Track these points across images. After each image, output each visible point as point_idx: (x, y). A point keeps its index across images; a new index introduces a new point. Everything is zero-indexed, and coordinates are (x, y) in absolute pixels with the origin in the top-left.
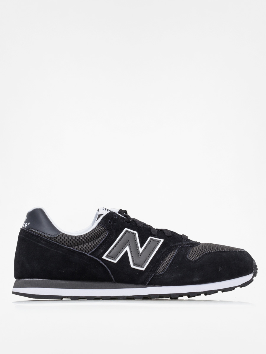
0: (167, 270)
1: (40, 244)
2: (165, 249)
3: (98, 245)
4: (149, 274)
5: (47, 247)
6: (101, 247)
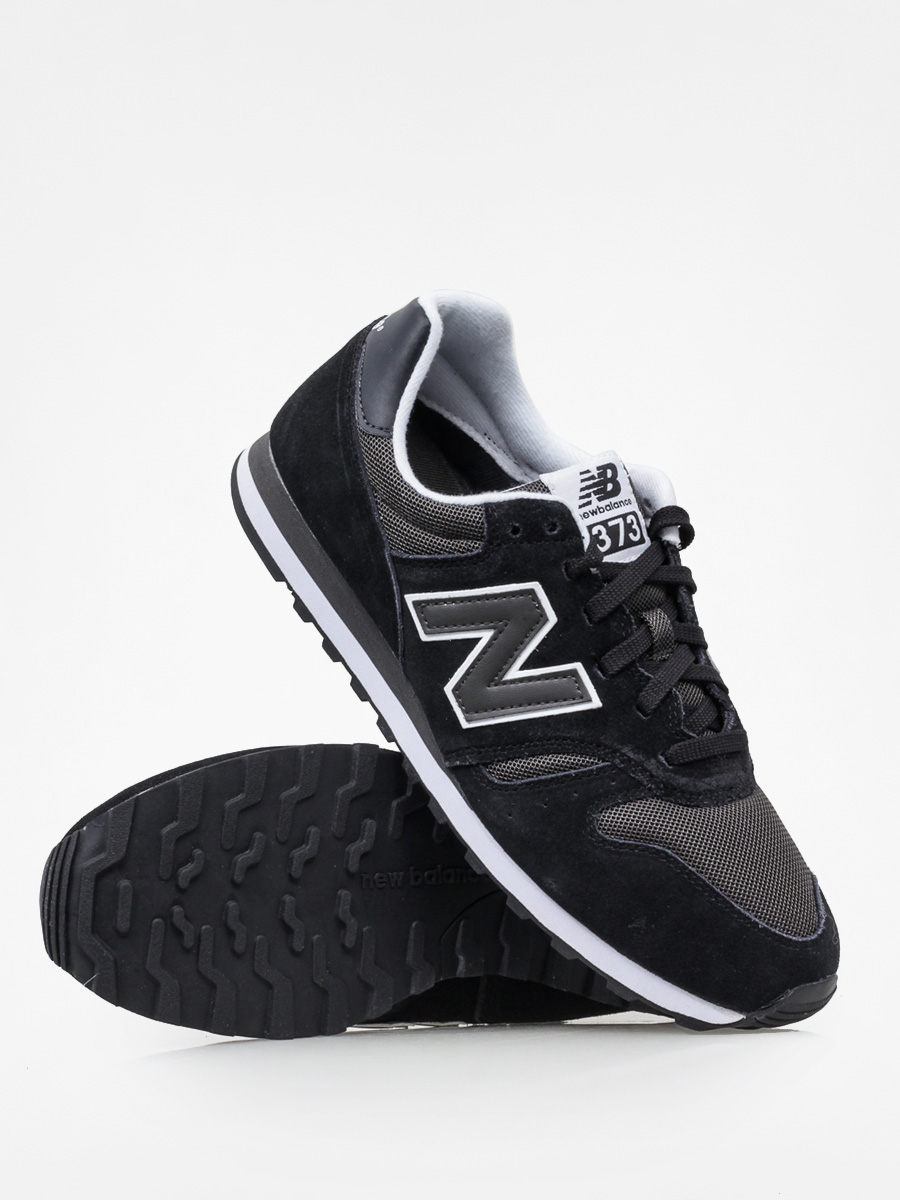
0: (515, 788)
1: (338, 406)
2: (575, 733)
3: (426, 557)
4: (468, 748)
5: (340, 434)
6: (431, 567)
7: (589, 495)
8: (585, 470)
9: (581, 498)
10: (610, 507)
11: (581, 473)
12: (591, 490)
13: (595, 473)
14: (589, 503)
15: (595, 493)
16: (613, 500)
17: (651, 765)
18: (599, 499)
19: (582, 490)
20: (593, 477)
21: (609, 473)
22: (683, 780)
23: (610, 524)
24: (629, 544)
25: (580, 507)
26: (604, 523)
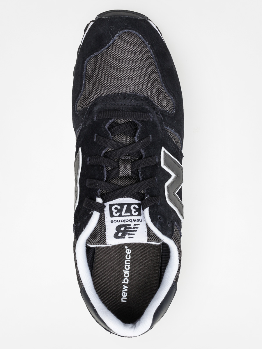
7: (134, 228)
8: (130, 238)
9: (138, 228)
10: (126, 221)
11: (133, 237)
12: (132, 229)
13: (127, 236)
14: (135, 225)
15: (131, 228)
16: (123, 223)
17: (156, 119)
18: (130, 225)
19: (136, 231)
20: (129, 234)
21: (120, 234)
22: (147, 107)
23: (129, 214)
24: (122, 205)
25: (139, 224)
26: (131, 215)
